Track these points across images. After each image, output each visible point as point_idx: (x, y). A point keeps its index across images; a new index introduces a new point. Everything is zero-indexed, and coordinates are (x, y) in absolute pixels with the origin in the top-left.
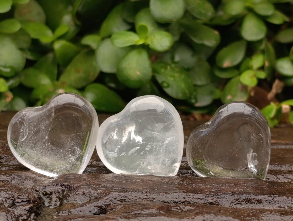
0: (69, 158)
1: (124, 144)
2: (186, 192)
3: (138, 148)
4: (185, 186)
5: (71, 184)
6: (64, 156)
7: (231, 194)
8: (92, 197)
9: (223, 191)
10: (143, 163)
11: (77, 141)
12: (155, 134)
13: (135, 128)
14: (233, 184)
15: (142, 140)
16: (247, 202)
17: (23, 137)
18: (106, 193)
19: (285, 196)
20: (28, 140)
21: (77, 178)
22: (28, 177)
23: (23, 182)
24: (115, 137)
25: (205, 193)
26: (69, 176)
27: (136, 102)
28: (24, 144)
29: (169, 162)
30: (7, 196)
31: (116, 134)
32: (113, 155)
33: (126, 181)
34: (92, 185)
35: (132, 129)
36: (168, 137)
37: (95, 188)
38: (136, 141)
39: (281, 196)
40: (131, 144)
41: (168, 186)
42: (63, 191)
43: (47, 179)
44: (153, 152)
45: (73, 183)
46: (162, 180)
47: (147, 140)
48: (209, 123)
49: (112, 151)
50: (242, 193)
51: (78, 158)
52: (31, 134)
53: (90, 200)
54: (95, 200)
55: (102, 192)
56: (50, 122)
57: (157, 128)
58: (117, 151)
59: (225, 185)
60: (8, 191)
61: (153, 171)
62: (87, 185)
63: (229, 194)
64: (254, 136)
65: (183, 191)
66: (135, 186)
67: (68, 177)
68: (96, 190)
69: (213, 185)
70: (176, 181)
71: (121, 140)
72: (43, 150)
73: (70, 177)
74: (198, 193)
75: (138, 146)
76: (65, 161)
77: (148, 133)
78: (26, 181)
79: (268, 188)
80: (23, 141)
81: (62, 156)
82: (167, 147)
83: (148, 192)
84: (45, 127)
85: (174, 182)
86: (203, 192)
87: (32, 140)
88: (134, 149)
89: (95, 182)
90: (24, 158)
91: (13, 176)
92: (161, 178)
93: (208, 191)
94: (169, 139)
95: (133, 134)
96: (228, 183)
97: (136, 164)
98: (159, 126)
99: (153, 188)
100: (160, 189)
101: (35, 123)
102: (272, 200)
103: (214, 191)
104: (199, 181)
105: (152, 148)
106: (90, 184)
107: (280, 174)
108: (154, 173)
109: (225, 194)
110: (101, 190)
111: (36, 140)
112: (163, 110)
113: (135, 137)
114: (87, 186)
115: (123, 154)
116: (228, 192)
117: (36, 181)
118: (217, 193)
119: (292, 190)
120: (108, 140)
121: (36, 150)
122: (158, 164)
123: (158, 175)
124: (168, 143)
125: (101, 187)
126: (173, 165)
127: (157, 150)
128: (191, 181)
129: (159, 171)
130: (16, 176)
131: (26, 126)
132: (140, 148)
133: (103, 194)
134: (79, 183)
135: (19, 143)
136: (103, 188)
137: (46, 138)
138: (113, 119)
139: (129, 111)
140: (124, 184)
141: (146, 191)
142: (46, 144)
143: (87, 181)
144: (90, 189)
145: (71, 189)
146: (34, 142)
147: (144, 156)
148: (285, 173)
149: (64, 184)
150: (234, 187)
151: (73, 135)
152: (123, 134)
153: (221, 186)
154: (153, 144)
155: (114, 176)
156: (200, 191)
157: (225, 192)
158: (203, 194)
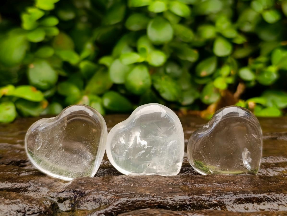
0: (82, 162)
1: (131, 148)
2: (190, 194)
3: (144, 151)
4: (189, 186)
5: (83, 190)
6: (77, 161)
7: (233, 194)
8: (102, 203)
9: (224, 191)
10: (149, 165)
11: (89, 147)
12: (158, 138)
13: (140, 133)
14: (232, 183)
15: (147, 144)
16: (248, 201)
17: (38, 146)
18: (115, 199)
19: (282, 193)
20: (43, 148)
21: (89, 182)
22: (44, 183)
23: (39, 189)
24: (123, 142)
25: (209, 194)
26: (81, 180)
27: (140, 110)
28: (40, 152)
29: (172, 163)
30: (18, 209)
31: (123, 139)
32: (122, 158)
33: (134, 184)
34: (102, 191)
35: (137, 134)
36: (170, 141)
37: (105, 194)
38: (141, 145)
39: (279, 193)
40: (137, 148)
41: (173, 188)
42: (76, 197)
43: (62, 184)
44: (158, 155)
45: (84, 189)
46: (167, 181)
47: (152, 144)
48: (207, 126)
49: (120, 155)
50: (242, 192)
51: (90, 162)
52: (46, 143)
53: (100, 206)
54: (105, 206)
55: (111, 198)
56: (63, 131)
57: (160, 132)
58: (125, 155)
59: (225, 184)
60: (19, 203)
61: (158, 171)
62: (98, 190)
63: (231, 194)
64: (247, 135)
65: (188, 193)
66: (142, 190)
67: (81, 182)
68: (106, 195)
69: (215, 185)
70: (180, 182)
71: (128, 145)
72: (58, 156)
73: (82, 182)
74: (203, 195)
75: (144, 149)
76: (78, 165)
77: (152, 137)
78: (42, 187)
79: (264, 185)
80: (38, 150)
81: (76, 161)
82: (170, 149)
83: (155, 196)
84: (59, 136)
85: (178, 183)
86: (207, 194)
87: (47, 148)
88: (140, 152)
89: (105, 187)
90: (41, 164)
91: (30, 183)
92: (166, 179)
93: (211, 192)
94: (171, 143)
95: (139, 139)
96: (227, 181)
97: (143, 166)
98: (162, 130)
99: (159, 191)
100: (166, 192)
101: (49, 133)
102: (271, 198)
103: (216, 191)
104: (201, 180)
105: (157, 151)
106: (101, 189)
107: (269, 167)
108: (159, 173)
109: (227, 194)
110: (110, 196)
111: (51, 148)
112: (164, 115)
113: (140, 141)
114: (97, 192)
115: (130, 157)
116: (229, 192)
117: (52, 186)
118: (220, 193)
119: (286, 185)
120: (117, 145)
121: (51, 157)
122: (163, 165)
123: (163, 175)
124: (170, 146)
125: (111, 192)
126: (176, 165)
127: (161, 153)
128: (193, 181)
129: (164, 171)
130: (32, 183)
131: (40, 136)
132: (145, 152)
133: (113, 200)
134: (90, 189)
135: (35, 152)
136: (112, 193)
137: (60, 146)
138: (121, 126)
139: (135, 118)
140: (133, 187)
141: (153, 196)
142: (60, 151)
143: (98, 186)
144: (100, 195)
145: (82, 195)
146: (49, 150)
147: (150, 159)
148: (273, 166)
149: (76, 189)
150: (234, 185)
151: (85, 142)
152: (130, 139)
153: (221, 185)
154: (157, 147)
155: (123, 179)
156: (204, 193)
157: (226, 192)
158: (207, 195)
